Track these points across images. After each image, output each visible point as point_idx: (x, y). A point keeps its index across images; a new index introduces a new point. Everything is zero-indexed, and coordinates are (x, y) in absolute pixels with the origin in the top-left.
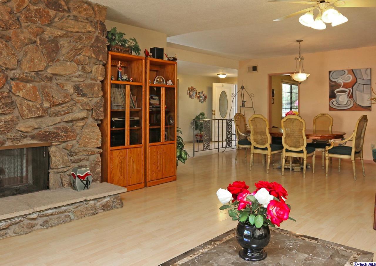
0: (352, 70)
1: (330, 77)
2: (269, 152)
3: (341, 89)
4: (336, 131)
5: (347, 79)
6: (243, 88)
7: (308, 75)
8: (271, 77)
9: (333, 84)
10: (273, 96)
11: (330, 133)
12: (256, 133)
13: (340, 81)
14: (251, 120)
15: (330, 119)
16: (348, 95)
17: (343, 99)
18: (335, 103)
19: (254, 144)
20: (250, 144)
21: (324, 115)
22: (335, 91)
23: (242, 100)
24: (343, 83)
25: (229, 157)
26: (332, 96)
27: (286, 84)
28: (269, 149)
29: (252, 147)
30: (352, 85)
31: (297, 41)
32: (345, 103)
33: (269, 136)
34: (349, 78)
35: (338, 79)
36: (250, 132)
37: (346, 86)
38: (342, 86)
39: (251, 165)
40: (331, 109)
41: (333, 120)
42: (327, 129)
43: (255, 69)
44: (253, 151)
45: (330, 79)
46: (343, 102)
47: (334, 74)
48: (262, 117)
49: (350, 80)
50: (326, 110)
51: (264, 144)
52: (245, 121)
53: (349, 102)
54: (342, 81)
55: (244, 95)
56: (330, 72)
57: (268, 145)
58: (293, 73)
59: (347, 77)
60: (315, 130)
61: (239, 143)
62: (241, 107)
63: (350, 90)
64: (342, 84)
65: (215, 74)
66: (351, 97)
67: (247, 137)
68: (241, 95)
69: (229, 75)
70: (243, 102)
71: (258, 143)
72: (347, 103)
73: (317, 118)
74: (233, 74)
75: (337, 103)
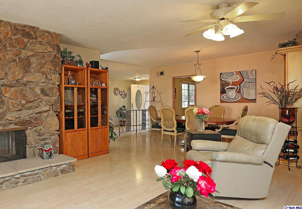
0: (240, 72)
1: (221, 78)
2: (175, 134)
3: (230, 86)
4: (227, 118)
5: (235, 79)
6: (153, 87)
7: (205, 77)
8: (174, 79)
9: (224, 82)
10: (176, 93)
11: (222, 120)
12: (165, 120)
13: (230, 80)
14: (162, 111)
15: (222, 109)
16: (236, 91)
17: (232, 94)
18: (225, 97)
19: (163, 128)
20: (160, 127)
21: (217, 106)
22: (225, 89)
23: (153, 96)
24: (232, 81)
25: (144, 137)
26: (223, 92)
27: (185, 84)
28: (176, 131)
29: (162, 130)
30: (240, 83)
31: (196, 52)
32: (234, 97)
33: (175, 122)
34: (238, 78)
35: (227, 79)
36: (161, 119)
37: (234, 84)
38: (231, 84)
39: (162, 143)
40: (222, 101)
41: (224, 110)
42: (219, 117)
43: (162, 73)
44: (163, 133)
45: (221, 79)
46: (232, 96)
47: (225, 75)
48: (170, 108)
49: (238, 79)
50: (218, 103)
51: (172, 128)
52: (156, 111)
53: (237, 96)
54: (231, 80)
55: (154, 93)
56: (221, 74)
57: (174, 129)
58: (193, 76)
59: (235, 77)
60: (210, 118)
61: (153, 127)
62: (152, 101)
63: (238, 87)
64: (231, 83)
65: (133, 79)
66: (239, 92)
67: (158, 122)
68: (152, 93)
69: (143, 78)
70: (154, 97)
71: (166, 127)
72: (236, 97)
73: (211, 109)
74: (146, 78)
75: (227, 97)
